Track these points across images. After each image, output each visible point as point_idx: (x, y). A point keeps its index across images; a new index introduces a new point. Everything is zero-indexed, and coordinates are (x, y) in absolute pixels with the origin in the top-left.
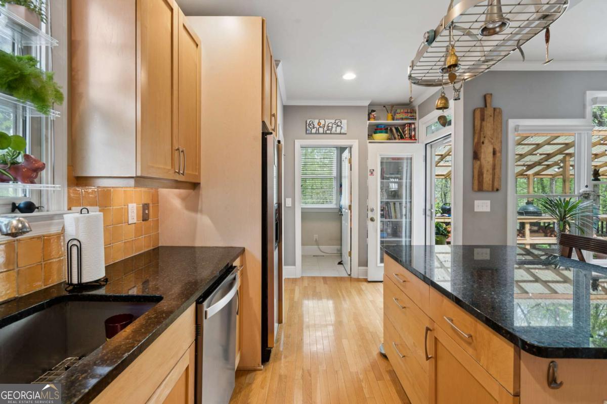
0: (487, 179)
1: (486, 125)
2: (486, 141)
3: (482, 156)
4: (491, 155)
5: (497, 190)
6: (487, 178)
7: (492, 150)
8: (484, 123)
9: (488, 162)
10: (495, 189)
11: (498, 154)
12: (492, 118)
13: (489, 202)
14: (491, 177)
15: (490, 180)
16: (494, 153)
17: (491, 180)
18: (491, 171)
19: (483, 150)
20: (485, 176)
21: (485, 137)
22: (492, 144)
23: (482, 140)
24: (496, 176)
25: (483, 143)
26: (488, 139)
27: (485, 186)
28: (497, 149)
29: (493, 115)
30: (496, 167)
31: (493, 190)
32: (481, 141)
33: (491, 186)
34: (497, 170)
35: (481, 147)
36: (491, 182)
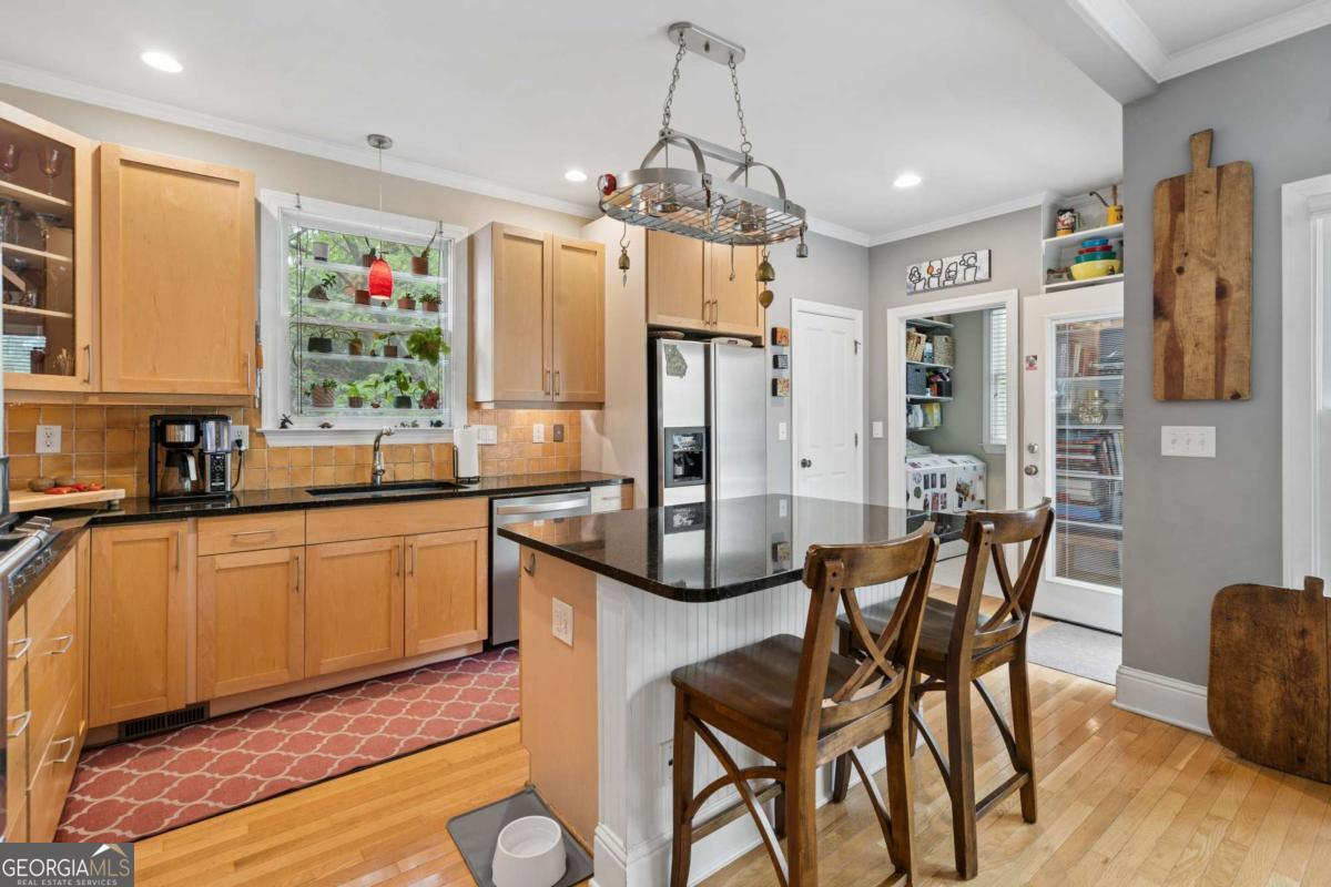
0: (1198, 368)
1: (1192, 221)
2: (1191, 265)
3: (1179, 307)
4: (1212, 298)
5: (1236, 397)
6: (1197, 364)
7: (1213, 286)
8: (1184, 218)
9: (1200, 321)
10: (1227, 395)
11: (1236, 295)
12: (1212, 197)
13: (1212, 430)
14: (1212, 359)
15: (1206, 369)
16: (1222, 292)
17: (1211, 369)
18: (1210, 344)
19: (1179, 291)
20: (1187, 359)
21: (1186, 255)
22: (1214, 268)
23: (1176, 264)
24: (1230, 358)
25: (1180, 271)
26: (1199, 258)
27: (1190, 387)
28: (1232, 279)
29: (1214, 190)
30: (1229, 332)
31: (1218, 397)
32: (1175, 267)
33: (1212, 384)
34: (1235, 340)
35: (1173, 283)
36: (1211, 375)
